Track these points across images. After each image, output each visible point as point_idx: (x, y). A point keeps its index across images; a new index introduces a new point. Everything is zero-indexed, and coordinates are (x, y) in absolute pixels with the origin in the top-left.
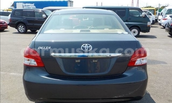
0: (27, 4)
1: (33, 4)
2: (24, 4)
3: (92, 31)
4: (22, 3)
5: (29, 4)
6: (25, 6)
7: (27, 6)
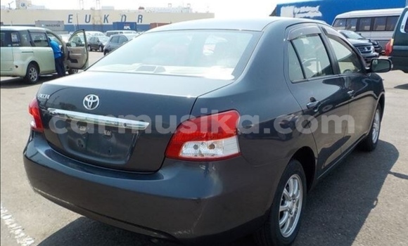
0: (304, 7)
1: (315, 6)
2: (296, 8)
3: (169, 70)
4: (292, 7)
5: (308, 8)
6: (299, 13)
7: (303, 13)
